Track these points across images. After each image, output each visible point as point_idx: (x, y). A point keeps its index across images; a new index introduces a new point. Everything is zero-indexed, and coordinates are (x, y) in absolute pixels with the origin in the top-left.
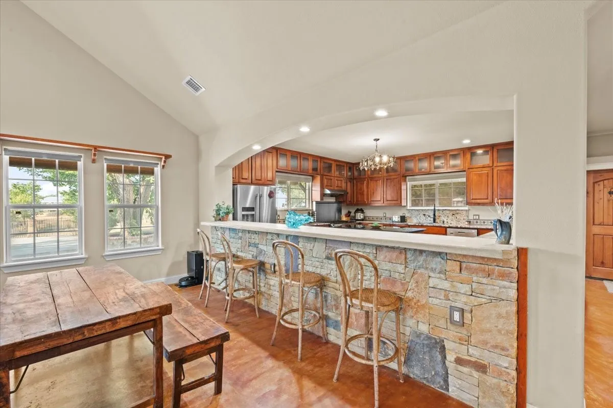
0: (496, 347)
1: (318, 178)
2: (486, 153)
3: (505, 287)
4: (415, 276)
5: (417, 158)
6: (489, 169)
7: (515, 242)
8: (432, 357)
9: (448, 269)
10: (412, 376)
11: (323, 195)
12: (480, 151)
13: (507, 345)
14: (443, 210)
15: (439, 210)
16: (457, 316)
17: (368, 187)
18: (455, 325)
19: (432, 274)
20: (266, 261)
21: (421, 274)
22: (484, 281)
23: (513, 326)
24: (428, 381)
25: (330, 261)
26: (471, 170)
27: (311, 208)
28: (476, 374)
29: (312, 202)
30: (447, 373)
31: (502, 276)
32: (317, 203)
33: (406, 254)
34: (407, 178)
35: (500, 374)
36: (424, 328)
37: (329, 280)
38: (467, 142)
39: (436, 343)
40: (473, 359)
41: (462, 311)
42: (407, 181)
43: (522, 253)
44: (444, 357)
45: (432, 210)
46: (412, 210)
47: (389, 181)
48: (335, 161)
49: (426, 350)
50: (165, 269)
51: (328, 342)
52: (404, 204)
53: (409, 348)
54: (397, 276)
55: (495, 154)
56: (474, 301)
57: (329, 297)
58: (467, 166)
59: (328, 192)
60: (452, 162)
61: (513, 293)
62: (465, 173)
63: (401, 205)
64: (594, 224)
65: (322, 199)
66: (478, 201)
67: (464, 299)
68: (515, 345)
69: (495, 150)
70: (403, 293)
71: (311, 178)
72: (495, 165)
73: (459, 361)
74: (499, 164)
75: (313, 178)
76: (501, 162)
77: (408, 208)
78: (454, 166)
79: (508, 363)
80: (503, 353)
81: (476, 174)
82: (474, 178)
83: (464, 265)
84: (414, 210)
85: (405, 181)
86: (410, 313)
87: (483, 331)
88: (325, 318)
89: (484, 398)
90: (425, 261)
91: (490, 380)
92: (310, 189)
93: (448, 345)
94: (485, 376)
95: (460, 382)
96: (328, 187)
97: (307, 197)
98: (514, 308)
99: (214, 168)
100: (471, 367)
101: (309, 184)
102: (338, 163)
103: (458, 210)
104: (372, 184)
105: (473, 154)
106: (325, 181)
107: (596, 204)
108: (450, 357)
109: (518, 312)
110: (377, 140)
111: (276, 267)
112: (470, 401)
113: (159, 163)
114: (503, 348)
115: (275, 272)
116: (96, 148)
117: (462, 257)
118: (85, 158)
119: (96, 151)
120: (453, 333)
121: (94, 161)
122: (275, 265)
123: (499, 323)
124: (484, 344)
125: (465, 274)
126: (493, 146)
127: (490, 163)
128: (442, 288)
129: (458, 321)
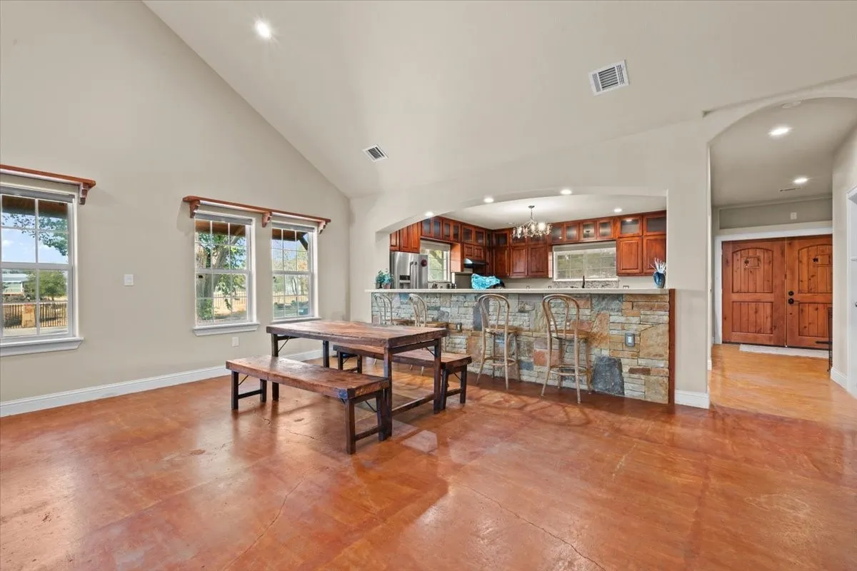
0: (656, 355)
1: (459, 246)
2: (635, 222)
3: (661, 315)
4: (599, 317)
5: (565, 226)
6: (637, 238)
7: (668, 286)
8: (612, 373)
9: (623, 308)
10: (596, 390)
11: (464, 266)
12: (629, 220)
13: (663, 353)
14: (592, 281)
15: (587, 282)
16: (630, 340)
17: (509, 257)
18: (628, 346)
19: (612, 313)
20: (450, 321)
21: (604, 314)
22: (648, 313)
23: (667, 340)
24: (609, 391)
25: (523, 314)
26: (621, 239)
27: (449, 280)
28: (643, 377)
29: (451, 273)
30: (623, 382)
31: (660, 308)
32: (457, 274)
33: (591, 301)
34: (554, 247)
35: (658, 373)
36: (606, 353)
37: (522, 330)
38: (618, 211)
39: (615, 361)
40: (641, 367)
41: (634, 336)
42: (553, 249)
43: (672, 293)
44: (621, 371)
45: (581, 282)
46: (559, 282)
47: (534, 250)
48: (475, 227)
49: (607, 368)
51: (521, 381)
52: (550, 276)
53: (594, 371)
54: (584, 318)
55: (645, 222)
56: (642, 327)
57: (522, 344)
58: (618, 234)
59: (469, 262)
60: (602, 231)
61: (666, 318)
62: (615, 242)
63: (548, 277)
64: (733, 292)
65: (462, 270)
66: (628, 271)
67: (635, 327)
68: (668, 352)
69: (645, 220)
70: (589, 331)
71: (449, 246)
72: (645, 234)
73: (632, 371)
74: (648, 234)
75: (452, 246)
76: (650, 231)
77: (555, 280)
78: (604, 235)
79: (663, 364)
80: (661, 358)
81: (626, 243)
82: (625, 248)
83: (635, 304)
84: (562, 282)
85: (551, 251)
86: (595, 344)
87: (648, 347)
88: (519, 362)
89: (648, 391)
90: (607, 304)
91: (652, 378)
92: (449, 258)
93: (624, 361)
94: (650, 377)
95: (632, 385)
96: (469, 256)
97: (445, 268)
98: (667, 328)
99: (374, 234)
100: (639, 373)
101: (446, 253)
102: (477, 230)
103: (608, 281)
104: (515, 255)
105: (623, 223)
106: (466, 250)
107: (734, 273)
108: (625, 370)
109: (670, 331)
110: (532, 207)
111: (463, 326)
112: (639, 396)
113: (316, 228)
114: (661, 356)
115: (461, 330)
116: (270, 211)
117: (634, 298)
118: (257, 222)
119: (271, 215)
120: (627, 353)
121: (264, 225)
122: (461, 324)
123: (658, 339)
124: (648, 356)
125: (636, 310)
126: (642, 215)
127: (640, 232)
128: (620, 322)
129: (632, 343)
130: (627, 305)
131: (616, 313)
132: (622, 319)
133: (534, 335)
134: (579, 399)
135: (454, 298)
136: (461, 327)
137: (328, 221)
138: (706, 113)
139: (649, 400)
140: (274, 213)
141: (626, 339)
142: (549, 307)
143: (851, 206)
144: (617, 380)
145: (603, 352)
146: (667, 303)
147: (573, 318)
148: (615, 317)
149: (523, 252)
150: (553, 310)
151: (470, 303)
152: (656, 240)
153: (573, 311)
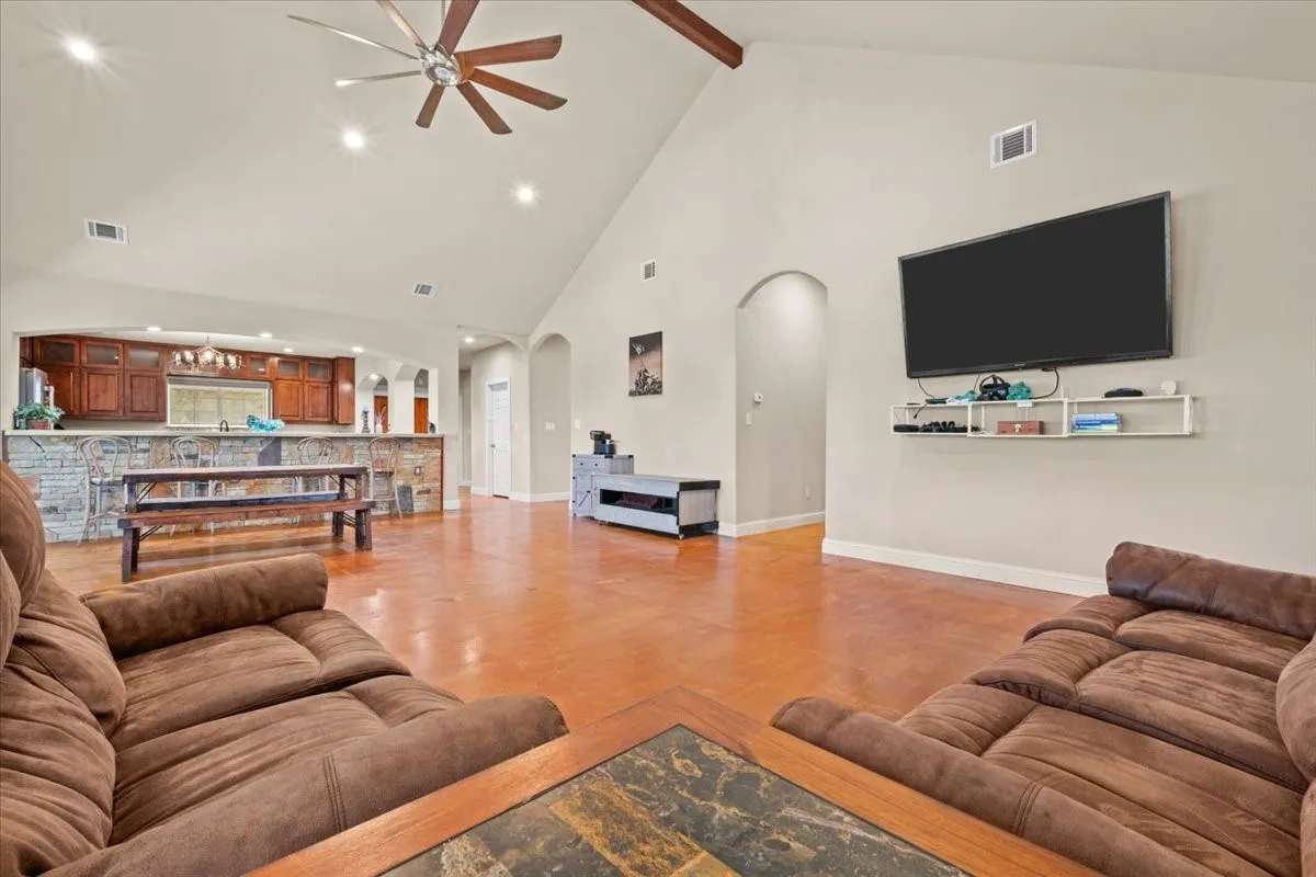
0: (434, 479)
3: (435, 452)
4: (396, 455)
6: (298, 383)
8: (406, 497)
9: (413, 448)
16: (418, 471)
18: (416, 476)
19: (405, 452)
21: (399, 454)
22: (429, 450)
23: (439, 469)
26: (279, 382)
28: (426, 496)
30: (413, 501)
35: (434, 492)
39: (408, 488)
40: (424, 489)
41: (420, 467)
44: (412, 494)
55: (306, 368)
56: (425, 461)
61: (440, 454)
62: (269, 383)
66: (287, 418)
67: (421, 461)
68: (440, 476)
69: (306, 363)
72: (306, 379)
73: (419, 493)
74: (310, 379)
76: (312, 377)
81: (284, 386)
82: (283, 392)
83: (421, 445)
87: (429, 474)
89: (428, 505)
91: (432, 496)
93: (413, 487)
94: (430, 495)
95: (419, 502)
98: (439, 460)
100: (423, 494)
112: (424, 509)
114: (436, 479)
117: (420, 440)
120: (416, 480)
123: (434, 469)
124: (429, 480)
125: (421, 450)
126: (304, 359)
127: (301, 376)
128: (410, 458)
129: (418, 473)
130: (415, 446)
131: (408, 451)
132: (413, 456)
138: (459, 327)
139: (428, 511)
141: (415, 471)
142: (352, 449)
143: (488, 389)
144: (409, 501)
145: (398, 482)
146: (439, 442)
147: (375, 457)
148: (408, 455)
149: (113, 381)
150: (357, 452)
151: (252, 449)
152: (318, 387)
153: (374, 452)
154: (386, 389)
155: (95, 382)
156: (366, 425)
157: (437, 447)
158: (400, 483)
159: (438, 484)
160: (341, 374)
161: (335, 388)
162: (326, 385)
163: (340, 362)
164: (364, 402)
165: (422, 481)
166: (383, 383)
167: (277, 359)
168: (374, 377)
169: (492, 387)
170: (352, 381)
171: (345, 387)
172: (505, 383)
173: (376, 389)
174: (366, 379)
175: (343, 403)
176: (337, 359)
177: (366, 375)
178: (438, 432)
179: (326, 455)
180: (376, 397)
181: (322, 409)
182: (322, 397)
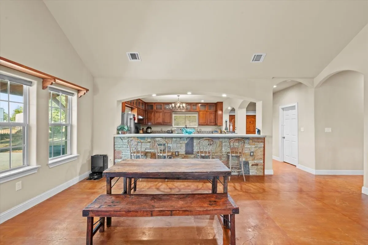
0: (260, 159)
1: (136, 109)
3: (261, 145)
6: (206, 112)
8: (246, 167)
11: (138, 119)
17: (154, 116)
20: (171, 151)
21: (243, 145)
22: (258, 144)
23: (263, 153)
24: (245, 174)
26: (200, 112)
28: (256, 167)
30: (249, 170)
35: (261, 165)
38: (203, 101)
39: (247, 162)
40: (255, 163)
41: (253, 152)
46: (175, 127)
47: (166, 113)
48: (141, 100)
49: (244, 165)
50: (78, 170)
54: (236, 146)
56: (256, 149)
58: (199, 110)
61: (263, 145)
62: (198, 113)
63: (171, 125)
66: (203, 124)
67: (253, 149)
68: (263, 157)
70: (238, 151)
73: (252, 165)
74: (209, 111)
75: (132, 109)
77: (173, 126)
87: (257, 156)
89: (258, 172)
90: (244, 141)
91: (259, 167)
93: (250, 162)
94: (258, 167)
95: (252, 170)
98: (263, 149)
99: (116, 102)
100: (255, 165)
102: (142, 102)
106: (139, 111)
108: (250, 165)
110: (178, 96)
111: (179, 153)
112: (255, 174)
113: (76, 93)
114: (261, 159)
115: (178, 155)
116: (55, 79)
117: (253, 139)
118: (38, 85)
119: (55, 81)
120: (251, 158)
121: (44, 88)
122: (178, 152)
123: (260, 153)
124: (258, 159)
125: (254, 143)
126: (207, 104)
127: (206, 110)
128: (248, 147)
129: (252, 155)
130: (251, 141)
131: (247, 144)
132: (249, 146)
133: (215, 155)
134: (245, 180)
135: (174, 139)
136: (178, 153)
137: (87, 90)
138: (273, 78)
139: (258, 175)
140: (57, 80)
141: (251, 154)
142: (222, 142)
143: (281, 110)
144: (247, 169)
145: (243, 159)
146: (263, 140)
147: (232, 147)
148: (247, 146)
149: (161, 114)
150: (224, 144)
151: (183, 142)
152: (211, 113)
153: (232, 144)
154: (235, 112)
155: (157, 115)
156: (226, 126)
157: (261, 142)
158: (244, 160)
159: (262, 161)
160: (218, 108)
161: (217, 113)
162: (214, 112)
163: (218, 104)
164: (226, 118)
165: (254, 159)
166: (233, 110)
167: (200, 105)
168: (230, 108)
169: (283, 109)
170: (222, 110)
171: (220, 112)
172: (295, 106)
173: (230, 113)
174: (227, 109)
175: (219, 118)
176: (218, 103)
177: (227, 107)
178: (262, 134)
179: (211, 145)
180: (230, 116)
181: (213, 121)
182: (212, 116)
